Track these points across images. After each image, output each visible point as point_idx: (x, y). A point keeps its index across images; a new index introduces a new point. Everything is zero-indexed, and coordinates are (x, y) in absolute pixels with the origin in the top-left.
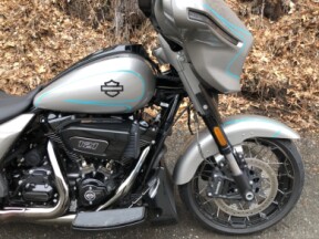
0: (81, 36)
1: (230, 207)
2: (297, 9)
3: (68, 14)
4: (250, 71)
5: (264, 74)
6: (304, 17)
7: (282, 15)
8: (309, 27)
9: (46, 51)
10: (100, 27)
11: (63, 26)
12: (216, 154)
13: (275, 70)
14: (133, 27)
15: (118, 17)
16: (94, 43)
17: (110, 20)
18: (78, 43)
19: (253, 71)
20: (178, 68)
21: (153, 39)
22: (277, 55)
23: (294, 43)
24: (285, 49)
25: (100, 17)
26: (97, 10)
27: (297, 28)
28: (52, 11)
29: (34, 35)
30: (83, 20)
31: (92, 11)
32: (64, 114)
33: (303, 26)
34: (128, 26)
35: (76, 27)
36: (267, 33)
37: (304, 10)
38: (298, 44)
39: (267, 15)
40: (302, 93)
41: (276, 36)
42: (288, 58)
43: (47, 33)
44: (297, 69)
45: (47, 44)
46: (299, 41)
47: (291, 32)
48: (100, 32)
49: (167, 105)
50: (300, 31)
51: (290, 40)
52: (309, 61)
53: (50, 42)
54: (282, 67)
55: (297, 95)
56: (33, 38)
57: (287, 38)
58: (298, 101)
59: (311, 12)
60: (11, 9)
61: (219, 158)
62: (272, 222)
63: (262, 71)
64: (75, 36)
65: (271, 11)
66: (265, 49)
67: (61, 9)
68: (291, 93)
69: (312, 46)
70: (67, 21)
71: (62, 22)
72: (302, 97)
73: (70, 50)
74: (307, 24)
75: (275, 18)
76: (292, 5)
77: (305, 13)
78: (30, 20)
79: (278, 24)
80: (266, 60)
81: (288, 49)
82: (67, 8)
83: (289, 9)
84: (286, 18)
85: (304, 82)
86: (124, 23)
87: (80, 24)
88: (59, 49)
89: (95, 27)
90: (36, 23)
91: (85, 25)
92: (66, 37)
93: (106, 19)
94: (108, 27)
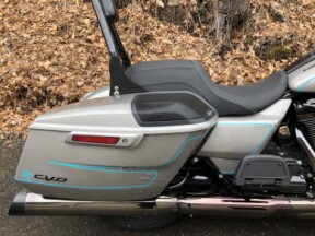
0: (179, 39)
3: (161, 19)
9: (150, 55)
10: (197, 30)
11: (160, 30)
14: (233, 28)
16: (194, 46)
17: (207, 23)
18: (178, 47)
21: (256, 38)
25: (196, 19)
26: (194, 14)
28: (146, 18)
29: (138, 40)
30: (176, 24)
31: (189, 15)
34: (229, 27)
35: (172, 31)
43: (148, 38)
45: (151, 48)
48: (197, 35)
53: (152, 46)
56: (137, 43)
64: (173, 40)
67: (153, 15)
70: (162, 25)
71: (158, 27)
73: (174, 54)
78: (130, 26)
82: (159, 14)
86: (225, 25)
87: (175, 28)
88: (163, 53)
89: (190, 30)
90: (136, 29)
91: (180, 30)
92: (166, 41)
93: (203, 22)
94: (207, 30)
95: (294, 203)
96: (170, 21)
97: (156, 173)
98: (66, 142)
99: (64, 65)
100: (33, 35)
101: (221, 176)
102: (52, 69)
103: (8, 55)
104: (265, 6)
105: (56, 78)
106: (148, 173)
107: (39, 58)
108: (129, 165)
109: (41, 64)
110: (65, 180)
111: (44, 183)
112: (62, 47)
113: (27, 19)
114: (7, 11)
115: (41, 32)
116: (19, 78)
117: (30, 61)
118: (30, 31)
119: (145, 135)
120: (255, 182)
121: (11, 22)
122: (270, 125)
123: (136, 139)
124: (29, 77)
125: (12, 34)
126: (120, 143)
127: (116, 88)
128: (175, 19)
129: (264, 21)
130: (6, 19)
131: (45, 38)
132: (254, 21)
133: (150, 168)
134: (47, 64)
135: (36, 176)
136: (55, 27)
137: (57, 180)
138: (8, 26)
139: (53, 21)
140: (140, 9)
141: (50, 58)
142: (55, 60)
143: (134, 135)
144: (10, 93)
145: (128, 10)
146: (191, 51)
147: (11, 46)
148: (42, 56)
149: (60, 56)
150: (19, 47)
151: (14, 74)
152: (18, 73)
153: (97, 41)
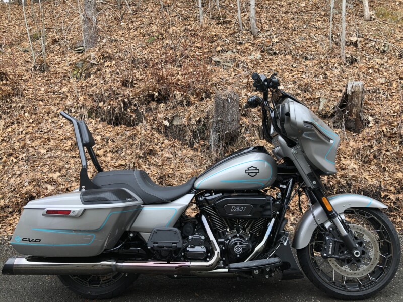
0: (180, 153)
1: (343, 268)
2: (377, 122)
3: (166, 136)
4: (342, 176)
5: (355, 178)
6: (384, 128)
7: (363, 128)
8: (391, 137)
9: (151, 167)
10: (196, 145)
11: (163, 146)
12: (326, 222)
13: (366, 175)
14: (227, 144)
15: (213, 137)
16: (192, 159)
17: (205, 139)
18: (178, 160)
19: (344, 176)
20: (293, 158)
22: (365, 162)
23: (380, 151)
24: (372, 156)
25: (195, 137)
26: (193, 132)
27: (380, 138)
28: (153, 135)
29: (141, 154)
30: (179, 140)
31: (190, 133)
32: (216, 192)
33: (385, 136)
34: (222, 143)
35: (175, 147)
36: (352, 143)
37: (383, 122)
38: (384, 152)
39: (348, 129)
40: (397, 196)
41: (361, 146)
42: (377, 164)
43: (152, 152)
44: (386, 174)
45: (152, 161)
46: (384, 149)
47: (374, 141)
48: (196, 150)
49: (285, 187)
50: (384, 141)
51: (375, 149)
52: (398, 167)
53: (154, 159)
54: (372, 172)
55: (392, 197)
56: (140, 157)
57: (371, 147)
58: (395, 203)
59: (390, 124)
60: (118, 134)
61: (328, 225)
62: (381, 284)
63: (353, 176)
64: (175, 154)
65: (351, 125)
66: (352, 157)
67: (160, 133)
68: (386, 196)
69: (398, 153)
70: (166, 142)
71: (163, 143)
72: (398, 199)
73: (172, 166)
74: (389, 134)
75: (357, 131)
76: (371, 119)
77: (385, 125)
78: (136, 143)
79: (361, 135)
80: (355, 166)
81: (375, 157)
82: (165, 132)
83: (369, 123)
84: (367, 130)
85: (397, 185)
86: (219, 141)
87: (178, 144)
88: (163, 165)
89: (191, 145)
90: (142, 145)
91: (182, 145)
92: (167, 155)
93: (202, 139)
94: (204, 145)
95: (188, 264)
96: (174, 138)
97: (94, 235)
98: (43, 215)
99: (72, 176)
100: (49, 150)
101: (149, 247)
102: (60, 180)
103: (24, 168)
104: (253, 126)
105: (62, 187)
106: (89, 234)
107: (50, 170)
108: (77, 229)
109: (51, 175)
110: (40, 240)
111: (27, 243)
112: (72, 161)
113: (46, 137)
114: (30, 129)
115: (56, 148)
116: (30, 188)
117: (43, 172)
118: (48, 147)
119: (85, 210)
120: (160, 244)
121: (32, 140)
122: (176, 209)
123: (79, 211)
124: (39, 186)
125: (31, 149)
126: (71, 214)
127: (83, 187)
128: (179, 135)
129: (253, 138)
130: (28, 136)
131: (59, 153)
132: (244, 138)
133: (89, 231)
134: (56, 175)
135: (23, 240)
136: (69, 143)
137: (35, 241)
138: (29, 143)
139: (69, 138)
140: (148, 127)
141: (60, 170)
142: (64, 171)
143: (79, 209)
144: (20, 200)
145: (138, 128)
146: (189, 164)
147: (28, 160)
148: (54, 168)
149: (69, 168)
150: (35, 161)
151: (26, 184)
152: (30, 183)
153: (105, 155)
